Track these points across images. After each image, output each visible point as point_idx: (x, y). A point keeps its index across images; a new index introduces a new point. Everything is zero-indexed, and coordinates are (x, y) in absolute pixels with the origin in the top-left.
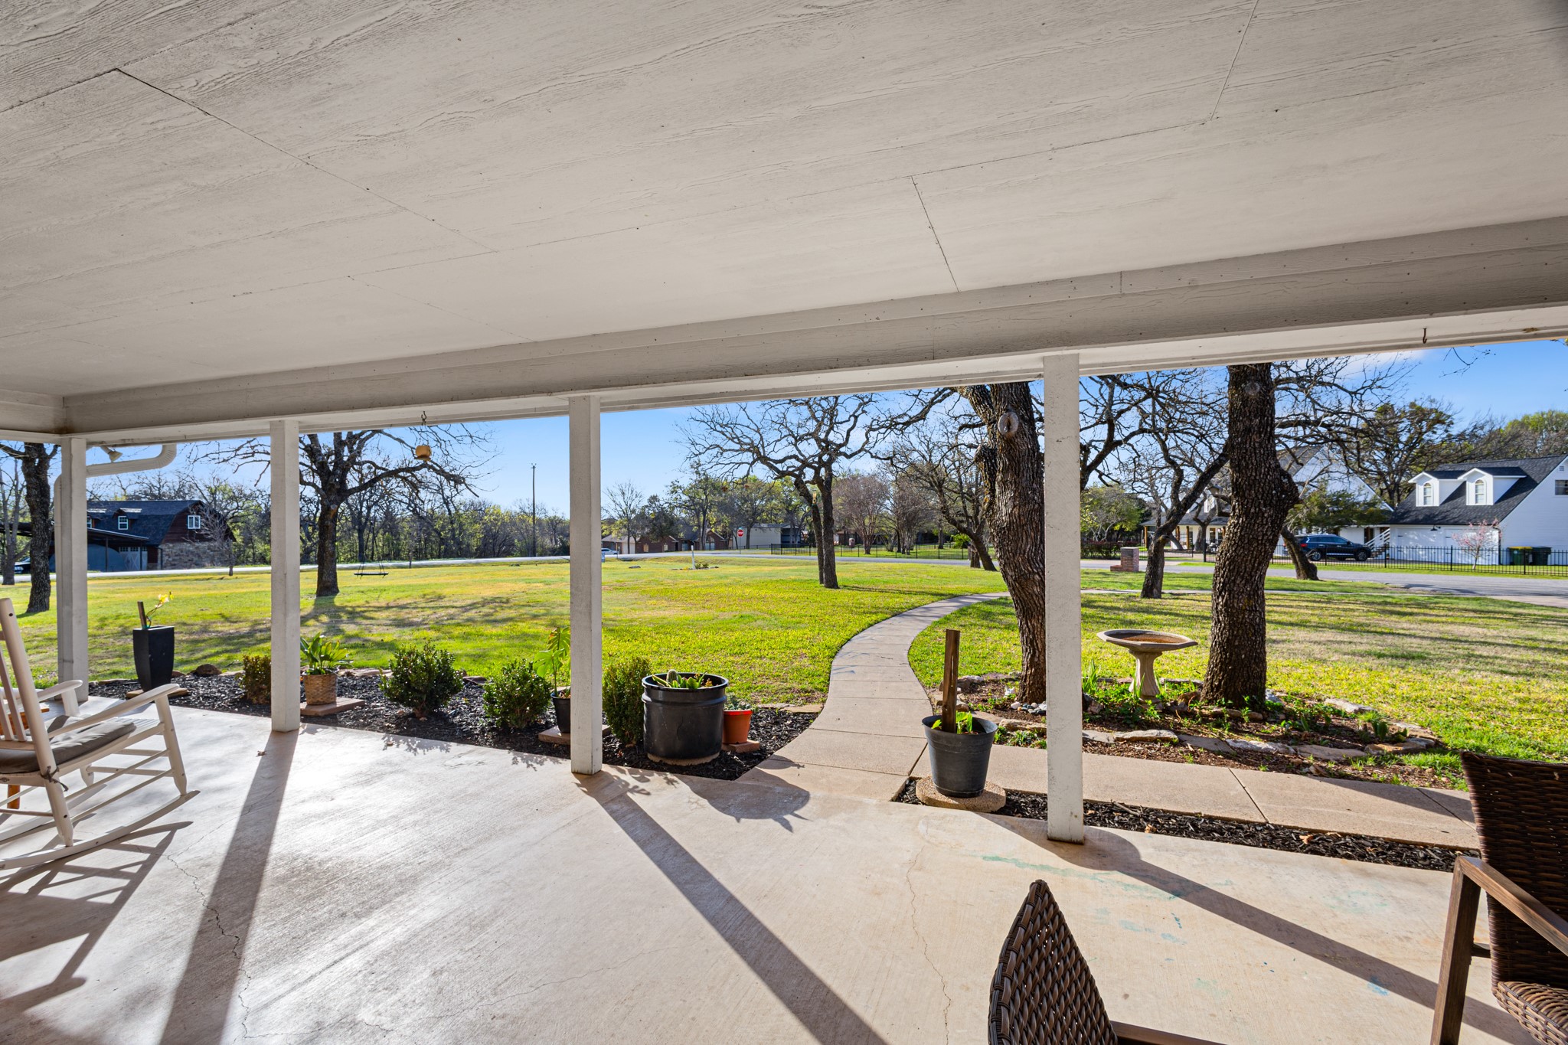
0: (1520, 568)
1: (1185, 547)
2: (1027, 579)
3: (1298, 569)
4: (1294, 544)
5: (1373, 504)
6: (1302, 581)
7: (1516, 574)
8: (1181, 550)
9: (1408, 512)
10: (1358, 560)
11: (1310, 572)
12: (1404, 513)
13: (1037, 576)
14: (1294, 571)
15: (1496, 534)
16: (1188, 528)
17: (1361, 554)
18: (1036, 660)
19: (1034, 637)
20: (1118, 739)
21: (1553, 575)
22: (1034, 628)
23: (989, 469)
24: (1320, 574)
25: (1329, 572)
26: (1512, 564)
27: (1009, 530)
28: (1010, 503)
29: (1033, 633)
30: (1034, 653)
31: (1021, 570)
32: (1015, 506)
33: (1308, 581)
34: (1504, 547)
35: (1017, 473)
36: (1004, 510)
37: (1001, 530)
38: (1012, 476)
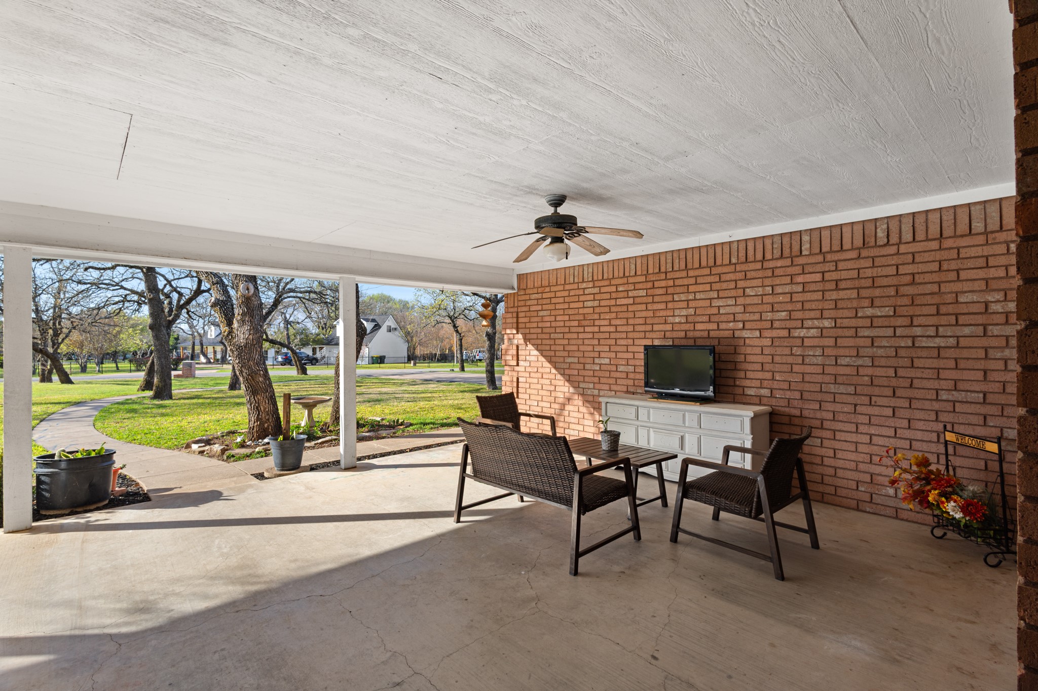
0: (378, 365)
1: (212, 361)
2: (256, 374)
3: (298, 369)
4: (297, 356)
5: (318, 335)
6: (300, 376)
7: (377, 368)
8: (209, 362)
9: (333, 339)
10: (312, 365)
11: (304, 371)
12: (332, 340)
13: (262, 372)
14: (296, 372)
15: (367, 349)
16: (214, 348)
17: (314, 361)
18: (260, 417)
19: (259, 405)
20: (315, 444)
21: (389, 368)
22: (258, 400)
23: (224, 312)
24: (308, 372)
25: (312, 371)
26: (373, 363)
27: (245, 347)
28: (247, 333)
29: (258, 403)
30: (259, 413)
31: (252, 369)
32: (250, 334)
33: (303, 376)
34: (370, 356)
35: (252, 316)
36: (242, 336)
37: (240, 348)
38: (249, 318)
